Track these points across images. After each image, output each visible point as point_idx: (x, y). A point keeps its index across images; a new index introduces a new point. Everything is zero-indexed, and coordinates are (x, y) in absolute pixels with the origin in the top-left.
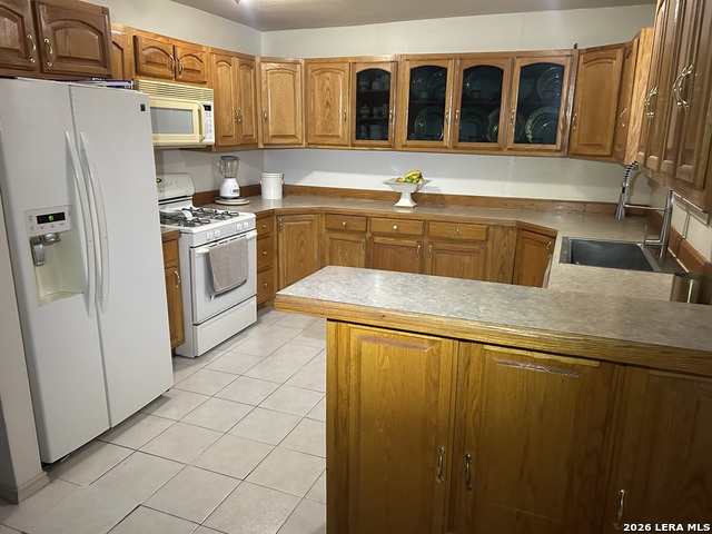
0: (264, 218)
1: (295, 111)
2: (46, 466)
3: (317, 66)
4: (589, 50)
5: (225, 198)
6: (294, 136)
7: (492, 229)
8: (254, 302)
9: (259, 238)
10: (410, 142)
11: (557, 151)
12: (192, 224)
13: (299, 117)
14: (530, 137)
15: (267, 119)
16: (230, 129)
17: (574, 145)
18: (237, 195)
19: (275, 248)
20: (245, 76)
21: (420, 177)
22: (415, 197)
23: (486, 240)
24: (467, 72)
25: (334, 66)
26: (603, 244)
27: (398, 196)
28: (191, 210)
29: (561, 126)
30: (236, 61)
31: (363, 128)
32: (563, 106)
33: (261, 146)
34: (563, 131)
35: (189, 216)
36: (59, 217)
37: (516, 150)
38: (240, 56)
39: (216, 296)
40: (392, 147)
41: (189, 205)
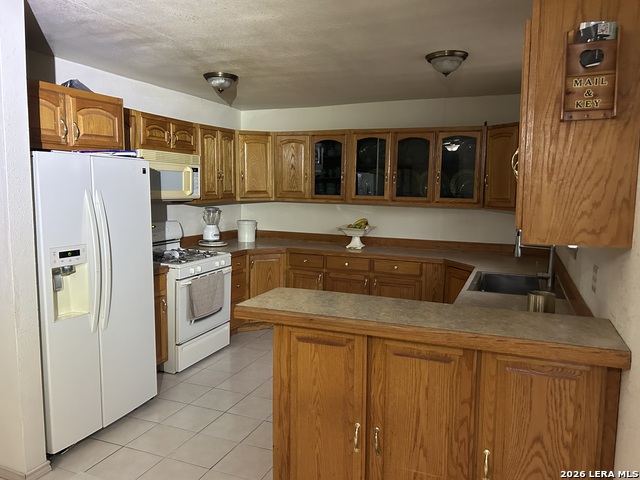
0: (239, 257)
1: (267, 172)
2: (49, 456)
3: (284, 138)
4: (495, 127)
5: (208, 241)
6: (265, 192)
7: (424, 265)
8: (227, 327)
9: (233, 274)
10: (357, 197)
11: (475, 203)
12: (179, 261)
13: (270, 176)
14: (454, 192)
15: (243, 178)
16: (214, 186)
17: (488, 199)
18: (217, 238)
19: (247, 282)
20: (226, 146)
21: (367, 224)
22: (363, 239)
23: (421, 275)
24: (402, 143)
25: (298, 138)
26: (508, 277)
27: (349, 239)
28: (178, 250)
29: (476, 184)
30: (219, 134)
31: (320, 184)
32: (477, 169)
33: (239, 199)
34: (479, 188)
35: (177, 255)
36: (76, 253)
37: (442, 202)
38: (223, 130)
39: (196, 321)
40: (344, 201)
41: (177, 246)
